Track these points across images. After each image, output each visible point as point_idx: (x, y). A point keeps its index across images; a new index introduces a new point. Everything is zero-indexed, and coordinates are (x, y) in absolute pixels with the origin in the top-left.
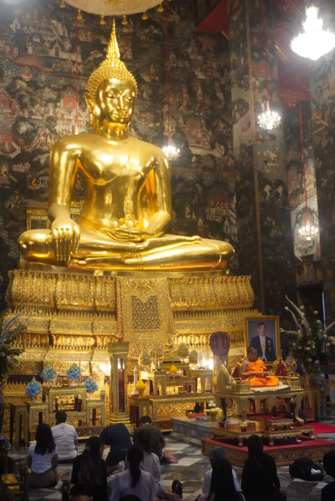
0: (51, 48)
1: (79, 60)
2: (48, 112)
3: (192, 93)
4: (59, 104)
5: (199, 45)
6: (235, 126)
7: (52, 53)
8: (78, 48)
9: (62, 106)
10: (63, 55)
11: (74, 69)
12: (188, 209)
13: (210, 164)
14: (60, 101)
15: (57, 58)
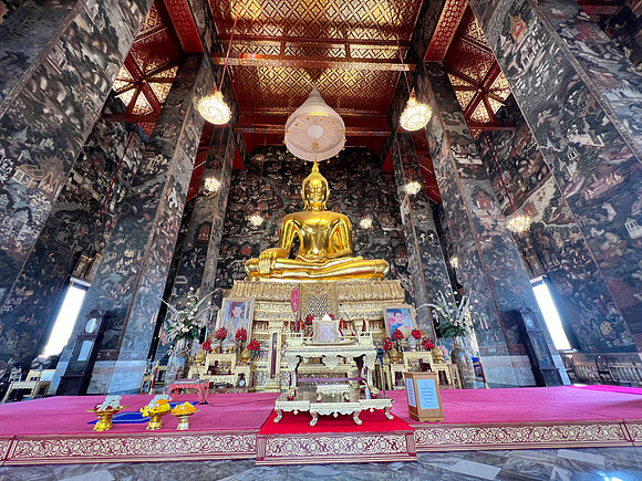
3: (381, 201)
5: (383, 178)
6: (401, 207)
13: (396, 235)
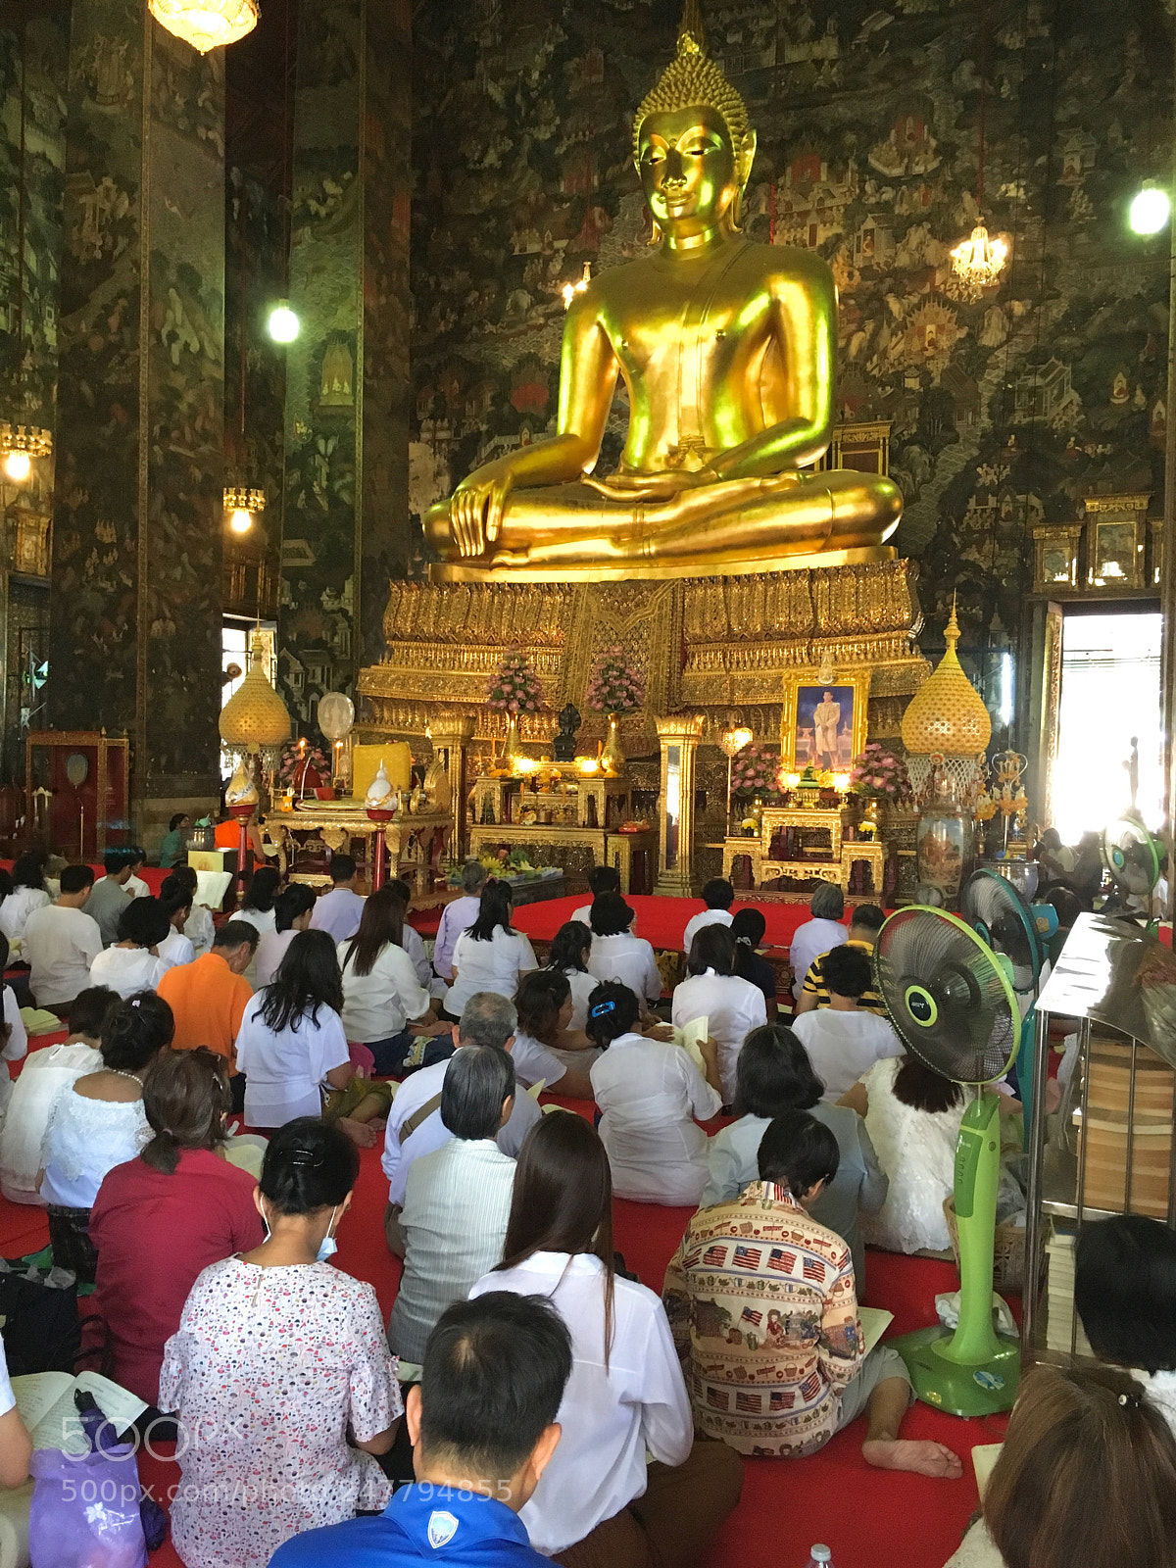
0: (767, 46)
1: (833, 52)
2: (757, 207)
4: (781, 181)
7: (769, 59)
8: (831, 22)
9: (788, 184)
10: (793, 55)
11: (820, 82)
12: (1120, 382)
14: (783, 174)
15: (780, 68)
